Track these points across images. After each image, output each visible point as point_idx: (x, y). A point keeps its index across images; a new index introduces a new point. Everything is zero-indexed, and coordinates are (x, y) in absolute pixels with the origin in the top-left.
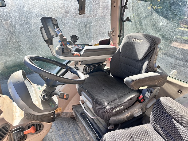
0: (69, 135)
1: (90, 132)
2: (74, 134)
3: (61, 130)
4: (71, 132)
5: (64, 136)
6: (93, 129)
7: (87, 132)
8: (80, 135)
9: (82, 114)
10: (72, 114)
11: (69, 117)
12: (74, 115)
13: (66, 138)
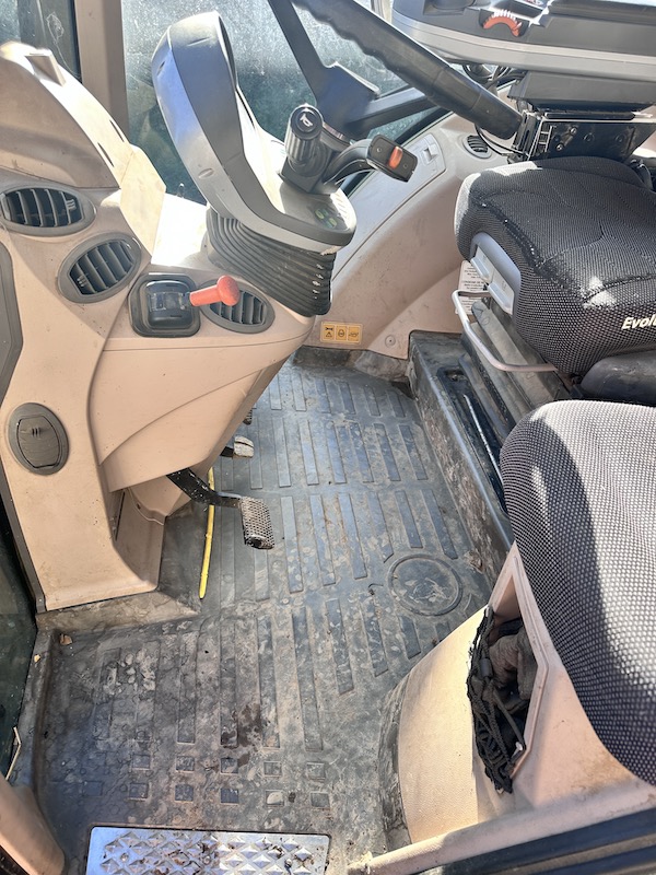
0: (370, 439)
1: (466, 445)
2: (391, 442)
3: (342, 415)
4: (382, 433)
5: (346, 437)
6: (483, 437)
7: (452, 444)
8: (414, 453)
9: (447, 373)
10: (402, 368)
11: (387, 379)
12: (407, 375)
13: (356, 446)
